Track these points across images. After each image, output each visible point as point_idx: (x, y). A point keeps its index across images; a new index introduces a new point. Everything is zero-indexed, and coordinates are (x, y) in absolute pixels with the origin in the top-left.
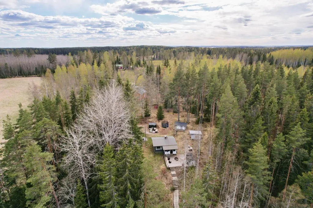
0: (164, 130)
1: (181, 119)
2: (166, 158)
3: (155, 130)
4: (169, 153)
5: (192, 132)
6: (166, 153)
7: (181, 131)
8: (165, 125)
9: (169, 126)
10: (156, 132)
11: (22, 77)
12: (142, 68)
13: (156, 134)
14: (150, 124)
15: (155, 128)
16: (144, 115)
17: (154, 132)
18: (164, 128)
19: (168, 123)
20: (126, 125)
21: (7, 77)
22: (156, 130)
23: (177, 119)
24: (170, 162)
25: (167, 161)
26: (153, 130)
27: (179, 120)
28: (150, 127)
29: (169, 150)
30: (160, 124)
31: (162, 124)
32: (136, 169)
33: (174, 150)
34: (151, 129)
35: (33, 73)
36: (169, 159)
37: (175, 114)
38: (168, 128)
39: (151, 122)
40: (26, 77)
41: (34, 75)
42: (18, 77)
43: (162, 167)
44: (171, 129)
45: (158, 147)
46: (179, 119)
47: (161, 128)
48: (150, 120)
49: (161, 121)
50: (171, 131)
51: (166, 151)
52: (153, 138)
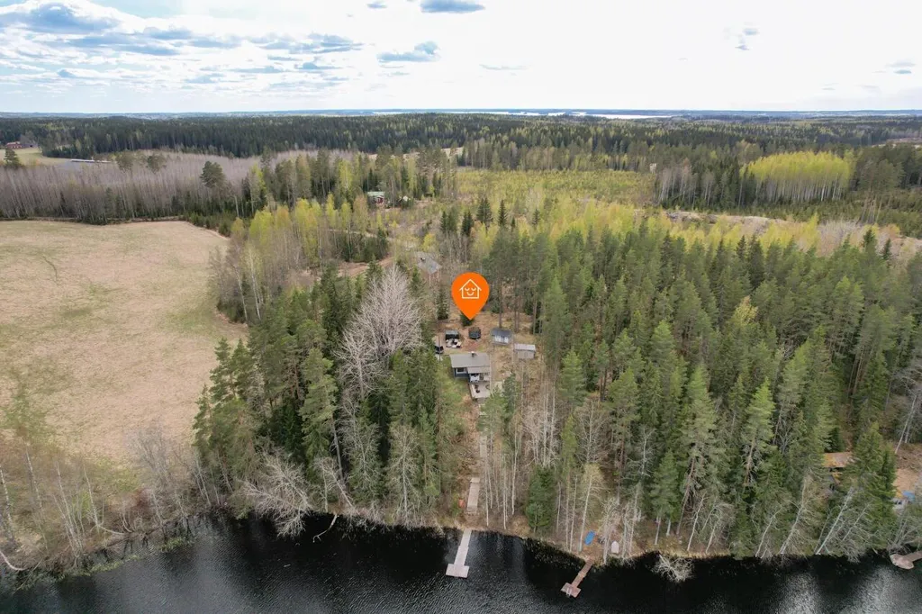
0: (473, 343)
1: (506, 325)
2: (473, 387)
3: (456, 343)
4: (478, 378)
5: (520, 346)
6: (473, 378)
7: (502, 345)
8: (475, 336)
9: (482, 337)
10: (458, 347)
11: (143, 221)
12: (432, 202)
13: (458, 350)
14: (448, 333)
15: (456, 340)
16: (436, 316)
17: (454, 346)
18: (472, 341)
19: (479, 332)
20: (416, 329)
21: (109, 222)
22: (459, 344)
23: (498, 325)
24: (478, 392)
25: (474, 391)
26: (454, 343)
27: (501, 327)
28: (448, 337)
29: (477, 374)
30: (465, 333)
31: (470, 332)
32: (430, 380)
33: (486, 374)
34: (450, 341)
35: (166, 210)
36: (476, 387)
37: (495, 315)
38: (479, 340)
39: (450, 329)
40: (153, 221)
41: (171, 215)
42: (133, 221)
43: (466, 398)
44: (484, 341)
45: (461, 369)
46: (500, 324)
47: (467, 340)
48: (449, 326)
49: (468, 328)
50: (484, 346)
51: (473, 375)
52: (451, 356)
